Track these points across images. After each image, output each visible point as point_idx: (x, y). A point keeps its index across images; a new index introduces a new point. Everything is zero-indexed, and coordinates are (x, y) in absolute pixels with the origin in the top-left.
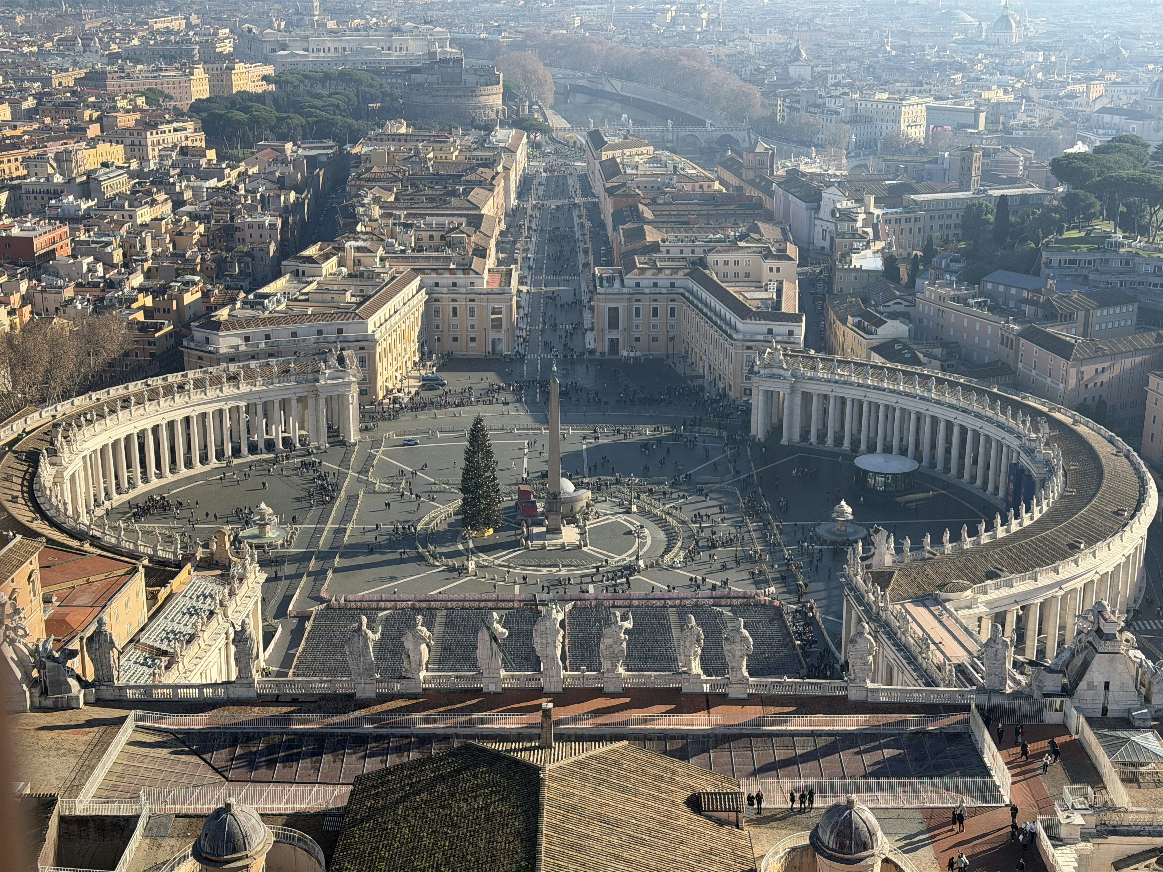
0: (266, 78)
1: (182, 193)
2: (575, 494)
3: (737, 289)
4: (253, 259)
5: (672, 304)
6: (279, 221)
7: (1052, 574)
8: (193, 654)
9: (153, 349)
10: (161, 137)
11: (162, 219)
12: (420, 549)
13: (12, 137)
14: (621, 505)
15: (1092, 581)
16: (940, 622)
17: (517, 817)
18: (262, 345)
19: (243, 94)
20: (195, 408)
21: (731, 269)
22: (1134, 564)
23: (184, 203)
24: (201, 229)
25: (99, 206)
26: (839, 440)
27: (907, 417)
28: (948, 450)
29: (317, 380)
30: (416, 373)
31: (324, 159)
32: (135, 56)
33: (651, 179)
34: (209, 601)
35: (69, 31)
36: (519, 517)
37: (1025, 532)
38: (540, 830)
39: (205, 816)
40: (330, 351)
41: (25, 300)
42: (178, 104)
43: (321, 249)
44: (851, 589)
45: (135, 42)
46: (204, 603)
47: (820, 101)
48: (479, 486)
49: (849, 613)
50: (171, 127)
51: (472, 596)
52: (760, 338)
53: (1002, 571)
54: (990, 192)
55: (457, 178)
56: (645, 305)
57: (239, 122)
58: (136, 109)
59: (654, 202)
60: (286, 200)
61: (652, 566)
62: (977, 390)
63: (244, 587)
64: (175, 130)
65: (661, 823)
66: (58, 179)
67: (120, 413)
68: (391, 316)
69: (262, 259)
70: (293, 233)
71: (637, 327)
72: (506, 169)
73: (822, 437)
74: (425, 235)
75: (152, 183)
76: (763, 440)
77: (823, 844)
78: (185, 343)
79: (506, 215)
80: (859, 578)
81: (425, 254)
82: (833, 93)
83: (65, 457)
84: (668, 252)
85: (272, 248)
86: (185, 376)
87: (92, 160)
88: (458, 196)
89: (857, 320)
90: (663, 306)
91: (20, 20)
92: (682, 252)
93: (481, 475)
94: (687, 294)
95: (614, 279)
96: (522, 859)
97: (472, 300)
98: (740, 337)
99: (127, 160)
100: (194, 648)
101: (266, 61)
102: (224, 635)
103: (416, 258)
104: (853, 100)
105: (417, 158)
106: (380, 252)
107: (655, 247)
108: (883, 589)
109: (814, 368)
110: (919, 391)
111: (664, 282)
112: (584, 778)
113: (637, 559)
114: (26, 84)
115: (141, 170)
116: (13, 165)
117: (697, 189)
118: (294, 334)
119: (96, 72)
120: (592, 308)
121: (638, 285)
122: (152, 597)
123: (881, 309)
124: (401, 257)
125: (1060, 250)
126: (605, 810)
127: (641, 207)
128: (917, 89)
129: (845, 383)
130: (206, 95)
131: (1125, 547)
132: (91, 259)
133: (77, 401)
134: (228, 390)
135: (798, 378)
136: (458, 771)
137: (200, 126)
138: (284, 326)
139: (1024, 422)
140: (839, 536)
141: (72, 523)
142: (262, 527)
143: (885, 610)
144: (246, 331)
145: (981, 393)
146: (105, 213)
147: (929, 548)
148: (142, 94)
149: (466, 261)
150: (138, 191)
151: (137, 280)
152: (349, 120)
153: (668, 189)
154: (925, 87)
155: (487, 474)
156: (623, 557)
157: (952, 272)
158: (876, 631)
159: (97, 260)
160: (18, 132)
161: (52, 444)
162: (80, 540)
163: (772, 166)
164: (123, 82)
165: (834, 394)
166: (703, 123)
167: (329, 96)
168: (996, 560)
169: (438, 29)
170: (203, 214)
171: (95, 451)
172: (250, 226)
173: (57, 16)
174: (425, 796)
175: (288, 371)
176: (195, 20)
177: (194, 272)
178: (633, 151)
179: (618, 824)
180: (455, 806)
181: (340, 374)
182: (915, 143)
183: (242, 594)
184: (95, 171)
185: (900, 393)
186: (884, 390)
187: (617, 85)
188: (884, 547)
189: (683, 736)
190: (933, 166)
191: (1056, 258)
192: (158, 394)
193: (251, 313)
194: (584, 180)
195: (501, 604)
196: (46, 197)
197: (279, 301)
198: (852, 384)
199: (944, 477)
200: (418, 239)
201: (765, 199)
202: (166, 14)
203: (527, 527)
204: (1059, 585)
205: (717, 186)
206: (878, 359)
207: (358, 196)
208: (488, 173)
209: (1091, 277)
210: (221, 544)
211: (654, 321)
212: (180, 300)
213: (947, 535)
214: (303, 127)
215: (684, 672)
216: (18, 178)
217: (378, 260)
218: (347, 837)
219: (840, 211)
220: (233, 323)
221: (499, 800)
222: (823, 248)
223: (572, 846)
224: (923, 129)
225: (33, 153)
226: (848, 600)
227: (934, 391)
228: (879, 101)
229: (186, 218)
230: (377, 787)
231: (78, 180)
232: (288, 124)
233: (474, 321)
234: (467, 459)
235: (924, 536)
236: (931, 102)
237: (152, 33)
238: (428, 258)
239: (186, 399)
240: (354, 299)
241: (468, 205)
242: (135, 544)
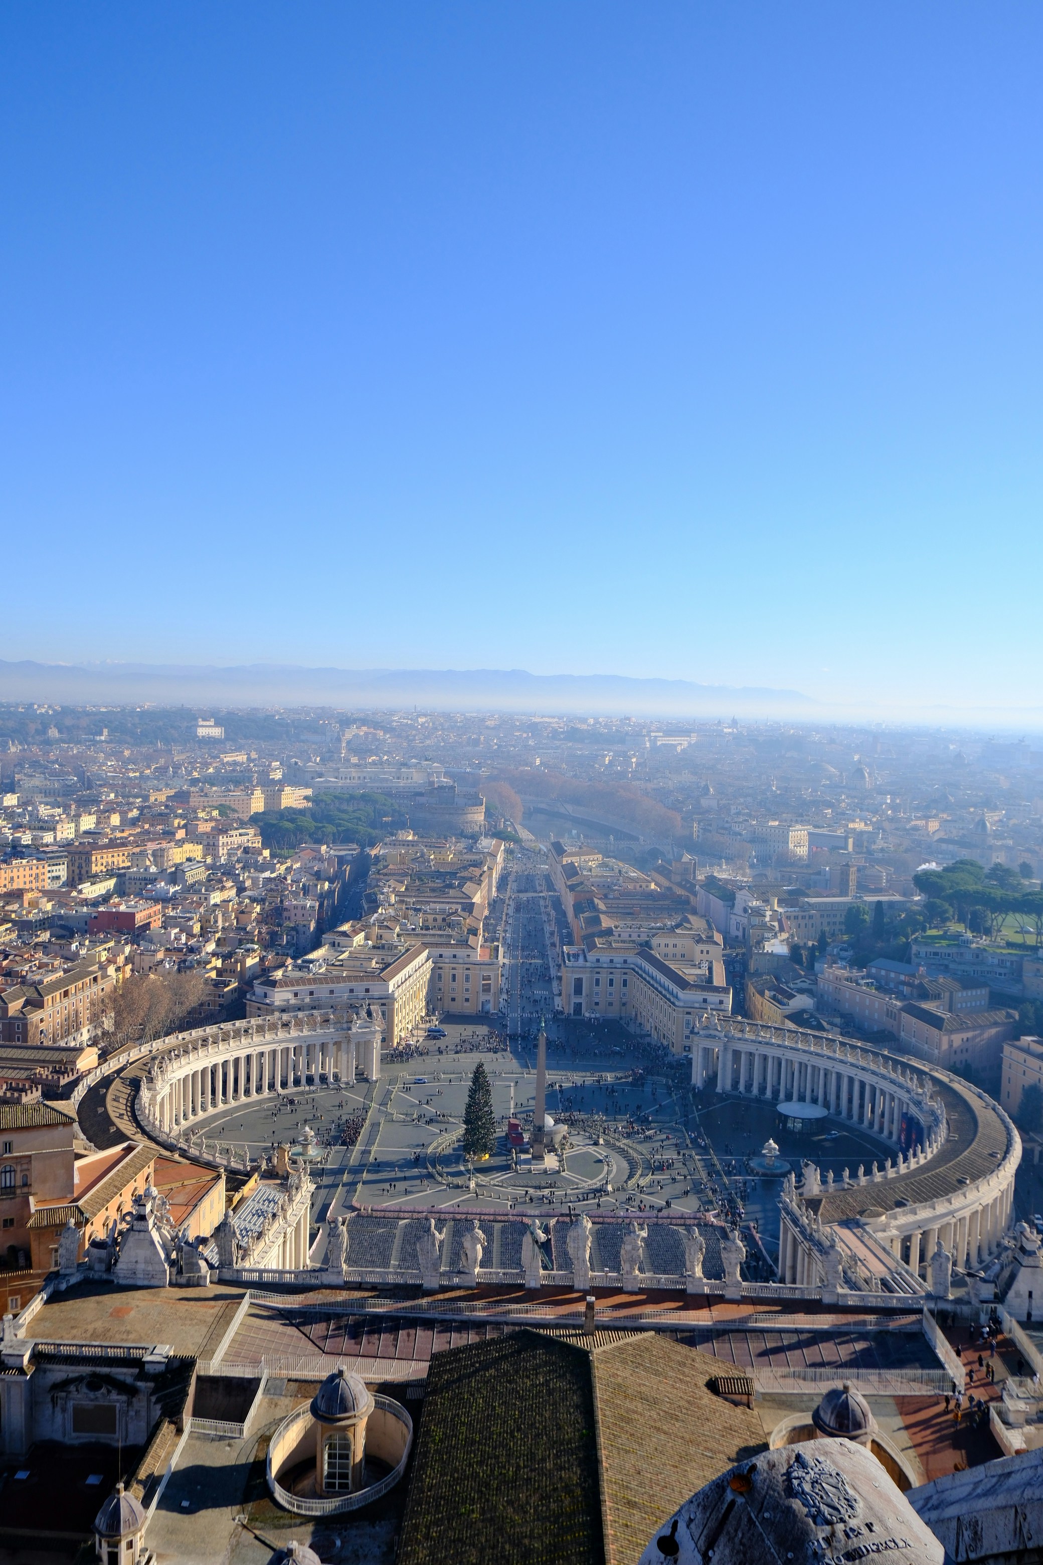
0: (306, 798)
1: (244, 882)
2: (555, 1128)
3: (677, 966)
4: (297, 933)
5: (625, 977)
6: (317, 904)
7: (947, 1204)
8: (260, 1249)
9: (221, 1001)
10: (229, 840)
11: (230, 901)
12: (431, 1169)
13: (121, 838)
14: (590, 1138)
15: (977, 1212)
16: (862, 1242)
17: (574, 1392)
18: (307, 1000)
19: (288, 809)
20: (256, 1048)
21: (670, 950)
22: (1007, 1198)
23: (245, 889)
24: (258, 909)
25: (183, 891)
26: (763, 1089)
27: (816, 1072)
28: (850, 1100)
29: (350, 1029)
30: (423, 1026)
31: (350, 858)
32: (211, 781)
33: (603, 880)
34: (272, 1204)
35: (162, 761)
36: (509, 1146)
37: (922, 1169)
38: (595, 1404)
39: (321, 1382)
40: (362, 1006)
41: (128, 960)
42: (240, 815)
43: (352, 926)
44: (788, 1213)
45: (211, 770)
46: (268, 1206)
47: (727, 825)
48: (480, 1119)
49: (786, 1232)
50: (237, 832)
51: (474, 1211)
52: (697, 1005)
53: (907, 1200)
54: (865, 898)
55: (453, 875)
56: (604, 977)
57: (287, 830)
58: (212, 819)
59: (606, 896)
60: (322, 888)
61: (618, 1190)
62: (872, 1052)
63: (299, 1195)
64: (240, 835)
65: (688, 1402)
66: (153, 869)
67: (200, 1051)
68: (406, 980)
69: (304, 933)
70: (327, 913)
71: (597, 994)
72: (490, 869)
73: (749, 1087)
74: (431, 917)
75: (223, 874)
76: (701, 1088)
77: (825, 1423)
78: (248, 997)
79: (489, 904)
80: (794, 1204)
81: (431, 932)
82: (736, 820)
83: (159, 1084)
84: (619, 936)
85: (313, 926)
86: (249, 1022)
87: (179, 856)
88: (454, 888)
89: (773, 993)
90: (618, 978)
91: (127, 753)
92: (630, 936)
93: (480, 1110)
94: (637, 969)
95: (578, 955)
96: (584, 1428)
97: (468, 969)
98: (681, 1004)
99: (204, 856)
100: (262, 1244)
101: (307, 786)
102: (283, 1235)
103: (425, 935)
104: (752, 826)
105: (422, 859)
106: (397, 929)
107: (609, 932)
108: (816, 1213)
109: (742, 1031)
110: (826, 1052)
111: (618, 959)
112: (624, 1362)
113: (607, 1183)
114: (131, 800)
115: (214, 864)
116: (121, 859)
117: (638, 888)
118: (332, 992)
119: (183, 792)
120: (560, 979)
121: (598, 960)
122: (229, 1200)
123: (792, 986)
124: (412, 933)
125: (926, 944)
126: (643, 1389)
127: (596, 901)
128: (799, 819)
129: (767, 1044)
130: (261, 810)
131: (1001, 1184)
132: (177, 930)
133: (167, 1039)
134: (282, 1034)
135: (730, 1038)
136: (519, 1352)
137: (259, 832)
138: (324, 986)
139: (911, 1079)
140: (768, 1169)
141: (165, 1137)
142: (305, 1146)
143: (817, 1231)
144: (296, 988)
145: (876, 1054)
146: (187, 896)
147: (847, 1180)
148: (216, 808)
149: (464, 938)
150: (212, 880)
151: (211, 947)
152: (370, 830)
153: (616, 888)
154: (805, 818)
155: (486, 1109)
156: (594, 1181)
157: (842, 959)
158: (810, 1249)
159: (181, 931)
160: (125, 834)
161: (150, 1073)
162: (171, 1151)
163: (694, 873)
164: (202, 799)
165: (758, 1052)
166: (637, 839)
167: (354, 811)
168: (902, 1192)
169: (435, 764)
170: (260, 898)
171: (179, 1080)
172: (296, 907)
173: (154, 751)
174: (492, 1371)
175: (328, 1021)
176: (254, 755)
177: (253, 942)
178: (587, 858)
179: (655, 1402)
180: (520, 1381)
181: (368, 1024)
182: (801, 858)
183: (297, 1201)
184: (181, 864)
185: (811, 1053)
186: (798, 1050)
187: (569, 809)
188: (812, 1179)
189: (692, 1330)
190: (817, 877)
191: (923, 950)
192: (229, 1036)
193: (299, 974)
194: (547, 878)
195: (499, 1218)
196: (143, 882)
197: (320, 966)
198: (772, 1044)
199: (848, 1123)
200: (424, 921)
201: (692, 898)
202: (232, 751)
203: (516, 1154)
204: (951, 1213)
205: (653, 886)
206: (791, 1025)
207: (378, 886)
208: (477, 872)
209: (952, 966)
210: (281, 1158)
211: (610, 989)
212: (243, 963)
213: (862, 1170)
214: (334, 834)
215: (689, 1276)
216: (123, 868)
217: (395, 936)
218: (430, 1404)
219: (751, 908)
220: (286, 982)
221: (556, 1378)
222: (737, 937)
223: (622, 1418)
224: (806, 849)
225: (137, 850)
226: (784, 1223)
227: (838, 1052)
228: (772, 827)
229: (247, 901)
230: (451, 1363)
231: (169, 871)
232: (323, 832)
233: (468, 985)
234: (470, 1096)
235: (844, 1170)
236: (810, 828)
237: (223, 764)
238: (434, 935)
239: (250, 1040)
240: (378, 966)
241: (462, 895)
242: (214, 1156)
